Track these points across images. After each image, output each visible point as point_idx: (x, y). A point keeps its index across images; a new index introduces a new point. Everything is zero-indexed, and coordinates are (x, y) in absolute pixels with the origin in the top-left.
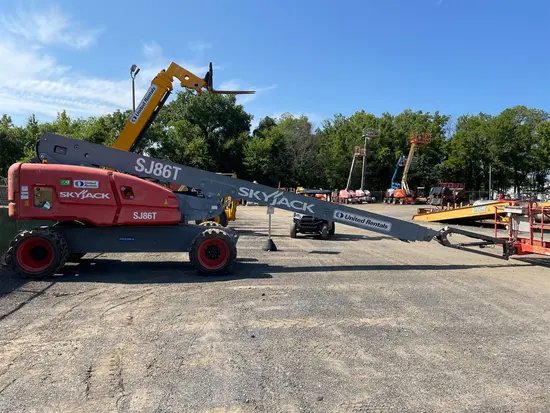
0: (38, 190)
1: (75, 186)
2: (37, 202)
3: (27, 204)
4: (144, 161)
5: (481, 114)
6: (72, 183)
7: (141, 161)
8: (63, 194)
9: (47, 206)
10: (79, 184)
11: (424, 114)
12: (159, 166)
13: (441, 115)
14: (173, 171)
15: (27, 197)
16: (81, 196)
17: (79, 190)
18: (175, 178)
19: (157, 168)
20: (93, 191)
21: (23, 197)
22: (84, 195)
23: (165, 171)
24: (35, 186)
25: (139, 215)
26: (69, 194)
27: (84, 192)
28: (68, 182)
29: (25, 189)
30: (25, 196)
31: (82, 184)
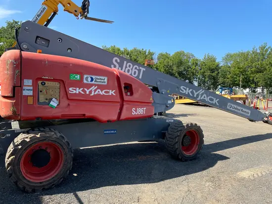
0: (43, 84)
1: (85, 81)
2: (42, 99)
3: (30, 101)
4: (119, 61)
5: (166, 53)
6: (82, 78)
7: (116, 61)
8: (72, 90)
9: (54, 103)
10: (89, 79)
11: (144, 50)
12: (130, 66)
13: (151, 51)
14: (139, 71)
15: (31, 93)
16: (91, 92)
17: (89, 86)
18: (140, 77)
19: (128, 68)
20: (101, 87)
21: (25, 93)
22: (94, 91)
23: (134, 70)
24: (40, 79)
25: (136, 111)
26: (78, 91)
27: (93, 88)
28: (78, 77)
29: (28, 82)
30: (27, 92)
31: (92, 80)
